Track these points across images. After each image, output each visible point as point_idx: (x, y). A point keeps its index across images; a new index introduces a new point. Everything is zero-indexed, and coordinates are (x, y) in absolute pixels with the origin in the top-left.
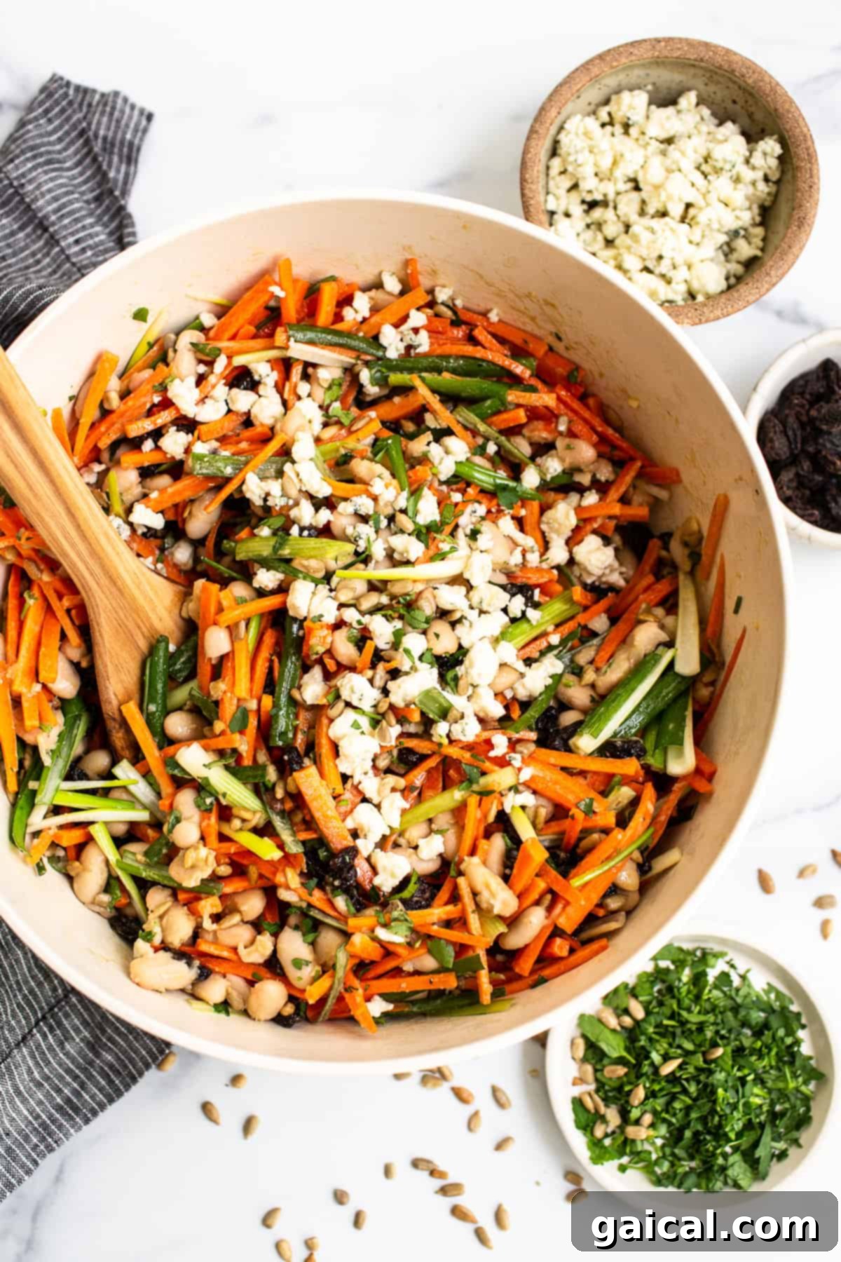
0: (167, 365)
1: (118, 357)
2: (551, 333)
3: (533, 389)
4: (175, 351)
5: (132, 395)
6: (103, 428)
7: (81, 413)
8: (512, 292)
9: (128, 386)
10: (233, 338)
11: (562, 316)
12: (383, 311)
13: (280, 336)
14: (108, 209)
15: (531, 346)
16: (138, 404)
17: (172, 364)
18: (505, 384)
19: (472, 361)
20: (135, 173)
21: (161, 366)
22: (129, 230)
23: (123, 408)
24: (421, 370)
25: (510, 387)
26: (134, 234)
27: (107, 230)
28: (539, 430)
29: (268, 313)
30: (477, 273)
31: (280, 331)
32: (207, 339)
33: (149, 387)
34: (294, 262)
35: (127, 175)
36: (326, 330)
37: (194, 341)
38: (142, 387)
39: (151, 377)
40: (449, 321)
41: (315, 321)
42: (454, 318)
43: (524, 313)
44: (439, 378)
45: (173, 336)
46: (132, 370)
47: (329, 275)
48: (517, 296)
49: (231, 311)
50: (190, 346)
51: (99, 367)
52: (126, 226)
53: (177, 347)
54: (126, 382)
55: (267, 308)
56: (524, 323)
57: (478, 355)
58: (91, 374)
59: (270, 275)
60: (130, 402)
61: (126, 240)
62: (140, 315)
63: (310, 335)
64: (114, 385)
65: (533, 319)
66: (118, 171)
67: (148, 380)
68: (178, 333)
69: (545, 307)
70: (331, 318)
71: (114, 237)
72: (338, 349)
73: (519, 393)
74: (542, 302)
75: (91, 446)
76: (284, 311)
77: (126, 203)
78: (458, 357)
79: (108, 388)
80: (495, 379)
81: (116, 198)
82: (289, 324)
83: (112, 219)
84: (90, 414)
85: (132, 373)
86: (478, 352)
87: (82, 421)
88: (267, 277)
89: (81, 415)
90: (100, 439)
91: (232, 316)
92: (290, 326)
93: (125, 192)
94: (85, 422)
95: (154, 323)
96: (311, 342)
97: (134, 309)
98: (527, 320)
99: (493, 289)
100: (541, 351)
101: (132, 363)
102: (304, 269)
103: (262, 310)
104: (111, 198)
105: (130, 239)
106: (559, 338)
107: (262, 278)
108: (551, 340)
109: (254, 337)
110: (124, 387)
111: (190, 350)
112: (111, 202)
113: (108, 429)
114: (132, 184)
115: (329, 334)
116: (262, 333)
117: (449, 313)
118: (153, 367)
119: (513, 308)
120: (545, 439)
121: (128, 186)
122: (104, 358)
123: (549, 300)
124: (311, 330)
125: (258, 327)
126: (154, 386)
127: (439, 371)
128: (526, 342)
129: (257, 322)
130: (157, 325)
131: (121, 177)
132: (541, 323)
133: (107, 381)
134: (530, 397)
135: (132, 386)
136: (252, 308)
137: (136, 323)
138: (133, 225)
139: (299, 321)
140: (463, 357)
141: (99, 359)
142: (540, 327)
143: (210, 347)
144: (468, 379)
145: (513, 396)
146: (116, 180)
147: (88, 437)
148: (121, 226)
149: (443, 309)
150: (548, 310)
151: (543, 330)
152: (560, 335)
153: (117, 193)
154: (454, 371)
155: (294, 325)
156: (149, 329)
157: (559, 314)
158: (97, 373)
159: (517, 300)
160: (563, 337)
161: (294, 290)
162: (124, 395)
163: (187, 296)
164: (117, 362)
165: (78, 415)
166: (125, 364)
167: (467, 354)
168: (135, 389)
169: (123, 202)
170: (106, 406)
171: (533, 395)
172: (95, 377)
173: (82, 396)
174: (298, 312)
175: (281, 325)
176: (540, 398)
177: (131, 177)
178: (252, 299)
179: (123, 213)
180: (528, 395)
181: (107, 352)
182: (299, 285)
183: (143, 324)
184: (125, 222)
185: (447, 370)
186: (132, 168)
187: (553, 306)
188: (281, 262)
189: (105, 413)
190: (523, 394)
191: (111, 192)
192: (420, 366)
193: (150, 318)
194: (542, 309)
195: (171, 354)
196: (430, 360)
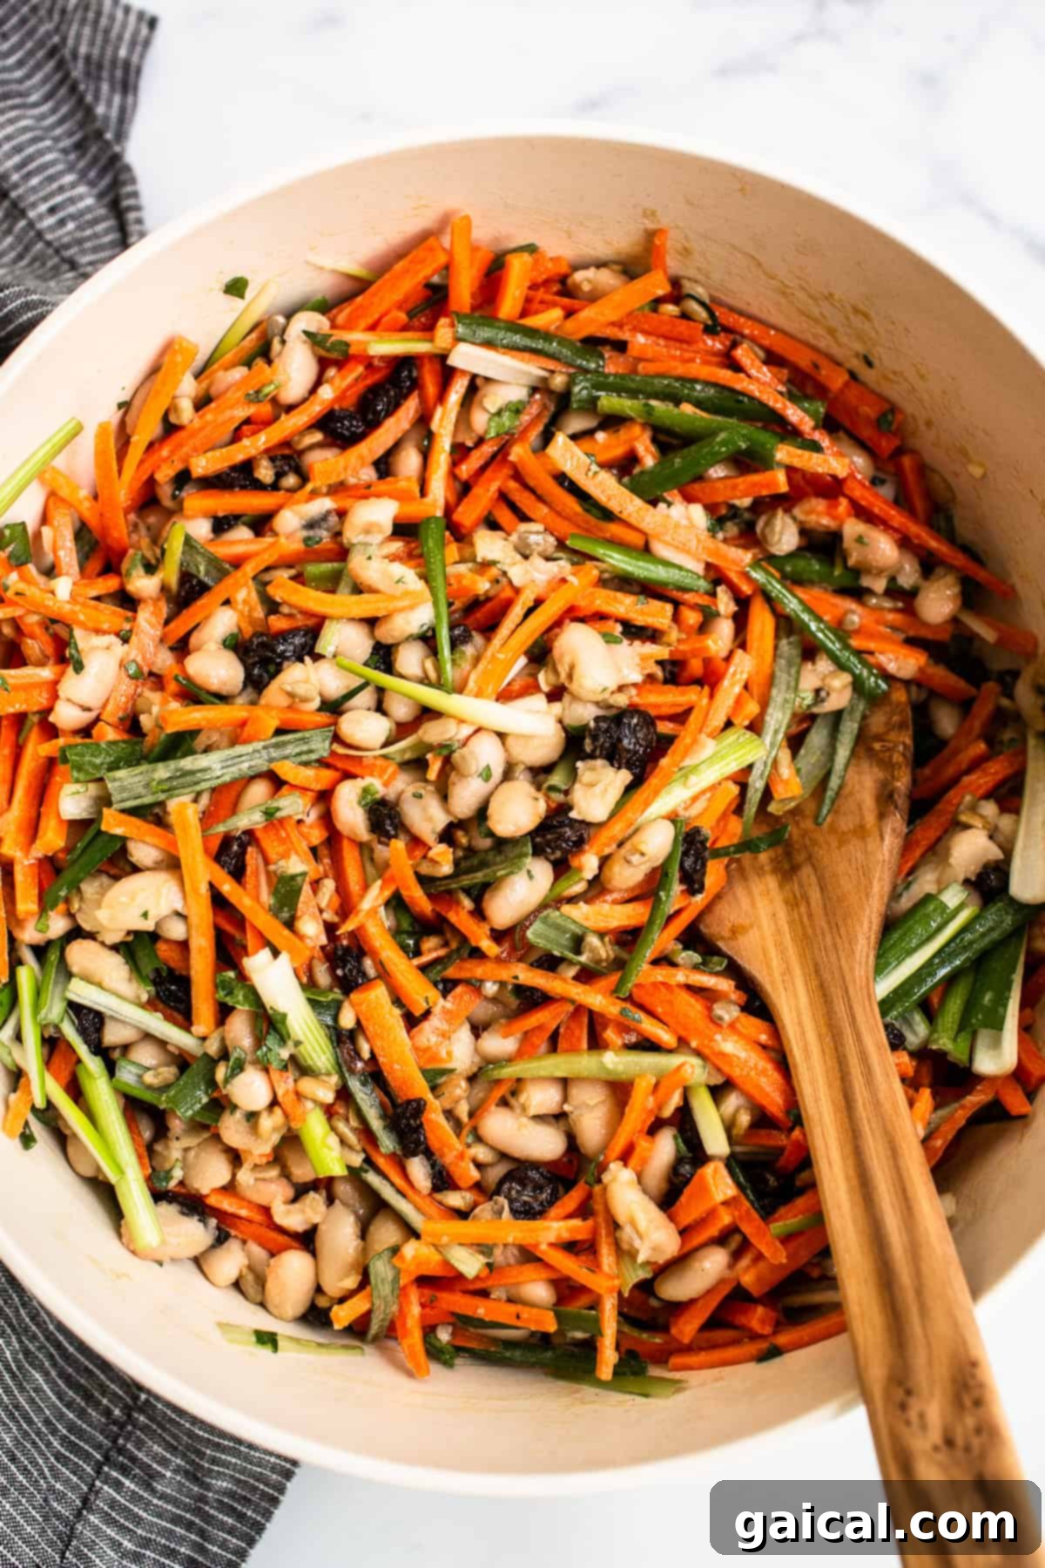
0: (270, 362)
1: (196, 346)
2: (857, 355)
3: (815, 447)
4: (283, 342)
5: (213, 405)
6: (165, 452)
7: (135, 426)
8: (803, 288)
9: (208, 390)
10: (372, 328)
11: (877, 332)
12: (600, 302)
13: (443, 332)
14: (95, 160)
15: (824, 372)
16: (221, 418)
17: (277, 362)
18: (774, 433)
19: (726, 393)
20: (135, 105)
21: (260, 363)
22: (129, 189)
23: (197, 423)
24: (649, 396)
25: (782, 439)
26: (135, 195)
27: (95, 191)
28: (819, 514)
29: (429, 292)
30: (753, 258)
31: (443, 321)
32: (334, 326)
33: (239, 394)
34: (475, 222)
35: (123, 110)
36: (513, 327)
37: (312, 329)
38: (229, 394)
39: (244, 380)
40: (701, 326)
41: (496, 310)
42: (710, 322)
43: (816, 321)
44: (676, 411)
45: (281, 320)
46: (215, 366)
47: (522, 242)
48: (811, 297)
49: (373, 288)
50: (304, 337)
51: (167, 359)
52: (124, 184)
53: (286, 337)
54: (204, 385)
55: (429, 286)
56: (815, 336)
57: (738, 387)
58: (155, 370)
59: (437, 239)
60: (209, 414)
61: (126, 203)
62: (236, 288)
63: (486, 333)
64: (188, 387)
65: (832, 332)
66: (109, 104)
67: (237, 385)
68: (289, 315)
69: (852, 317)
70: (518, 309)
71: (107, 200)
72: (527, 355)
73: (792, 449)
74: (849, 308)
75: (145, 477)
76: (453, 295)
77: (123, 150)
78: (707, 383)
79: (178, 392)
80: (759, 425)
81: (107, 144)
82: (458, 314)
83: (103, 172)
84: (147, 429)
85: (216, 371)
86: (740, 383)
87: (134, 439)
88: (431, 241)
89: (133, 432)
90: (159, 467)
91: (374, 295)
92: (460, 317)
93: (121, 135)
94: (140, 440)
95: (254, 299)
96: (488, 344)
97: (228, 278)
98: (821, 331)
99: (773, 282)
100: (837, 381)
101: (217, 355)
102: (488, 230)
103: (420, 287)
104: (100, 144)
105: (131, 202)
106: (869, 364)
107: (424, 238)
108: (856, 365)
109: (405, 328)
110: (201, 393)
111: (305, 342)
112: (101, 149)
113: (173, 452)
114: (131, 121)
115: (516, 332)
116: (416, 323)
117: (702, 314)
118: (248, 363)
119: (802, 313)
120: (827, 527)
121: (125, 126)
122: (177, 347)
123: (861, 307)
124: (490, 326)
125: (411, 314)
126: (248, 395)
127: (677, 402)
128: (816, 366)
129: (410, 305)
130: (260, 302)
131: (114, 113)
132: (844, 340)
133: (177, 383)
134: (810, 459)
135: (213, 391)
136: (406, 284)
137: (229, 298)
138: (133, 181)
139: (474, 308)
140: (715, 385)
141: (168, 348)
142: (839, 344)
143: (333, 339)
144: (719, 418)
145: (784, 453)
146: (106, 118)
147: (142, 462)
148: (116, 184)
149: (694, 307)
150: (856, 321)
151: (847, 348)
152: (871, 358)
153: (109, 136)
154: (699, 404)
155: (466, 316)
156: (246, 309)
157: (874, 328)
158: (164, 369)
159: (810, 302)
160: (876, 362)
161: (472, 264)
162: (202, 403)
163: (307, 263)
164: (196, 354)
165: (129, 430)
166: (205, 358)
167: (722, 382)
168: (218, 397)
169: (117, 149)
170: (173, 419)
171: (815, 455)
172: (160, 376)
173: (136, 403)
174: (473, 296)
175: (446, 315)
176: (825, 461)
177: (129, 111)
178: (406, 271)
179: (118, 165)
180: (806, 454)
181: (182, 339)
182: (479, 255)
183: (238, 300)
184: (123, 177)
185: (689, 400)
186: (130, 99)
187: (866, 316)
188: (456, 220)
189: (170, 428)
190: (799, 452)
191: (99, 134)
192: (649, 389)
193: (250, 293)
194: (847, 318)
195: (276, 345)
196: (666, 382)
